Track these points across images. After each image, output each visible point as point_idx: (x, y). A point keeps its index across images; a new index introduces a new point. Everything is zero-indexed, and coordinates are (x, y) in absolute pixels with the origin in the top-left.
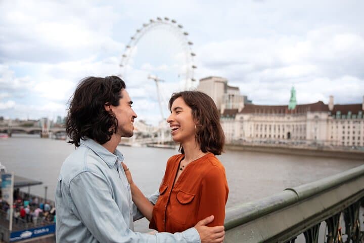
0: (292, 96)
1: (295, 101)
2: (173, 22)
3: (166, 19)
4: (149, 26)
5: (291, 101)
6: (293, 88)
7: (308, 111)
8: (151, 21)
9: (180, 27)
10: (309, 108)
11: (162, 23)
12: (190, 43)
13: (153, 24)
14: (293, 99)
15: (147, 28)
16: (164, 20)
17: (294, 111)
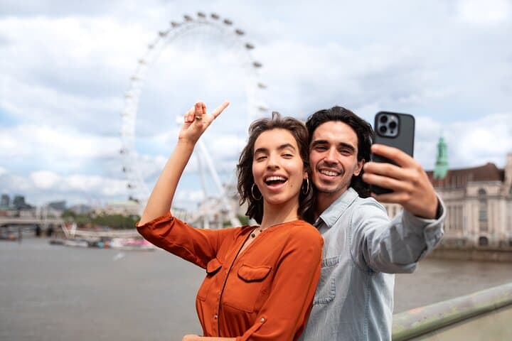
0: (440, 155)
1: (446, 164)
2: (227, 22)
3: (214, 16)
4: (183, 27)
5: (438, 163)
6: (441, 139)
7: (468, 180)
8: (187, 18)
9: (239, 33)
10: (471, 176)
11: (207, 23)
12: (257, 65)
13: (190, 24)
14: (443, 160)
15: (177, 30)
16: (209, 18)
17: (444, 181)
